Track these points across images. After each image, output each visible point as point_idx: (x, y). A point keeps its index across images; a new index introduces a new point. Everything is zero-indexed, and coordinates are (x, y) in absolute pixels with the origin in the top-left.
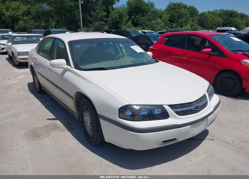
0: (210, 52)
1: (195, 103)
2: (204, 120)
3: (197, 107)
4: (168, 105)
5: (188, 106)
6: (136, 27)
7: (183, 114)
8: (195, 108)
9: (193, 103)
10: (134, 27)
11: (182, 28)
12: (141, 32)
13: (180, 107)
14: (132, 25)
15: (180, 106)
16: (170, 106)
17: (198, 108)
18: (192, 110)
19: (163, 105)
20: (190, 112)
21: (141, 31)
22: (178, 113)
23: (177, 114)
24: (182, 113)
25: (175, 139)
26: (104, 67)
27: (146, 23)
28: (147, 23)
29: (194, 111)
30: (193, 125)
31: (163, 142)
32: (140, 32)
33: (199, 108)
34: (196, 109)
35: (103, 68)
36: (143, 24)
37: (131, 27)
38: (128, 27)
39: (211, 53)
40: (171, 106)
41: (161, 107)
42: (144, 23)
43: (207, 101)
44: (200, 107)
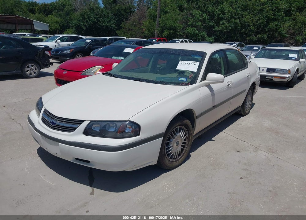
2: (56, 143)
8: (51, 122)
17: (54, 125)
30: (44, 137)
34: (51, 124)
43: (76, 128)
44: (56, 125)
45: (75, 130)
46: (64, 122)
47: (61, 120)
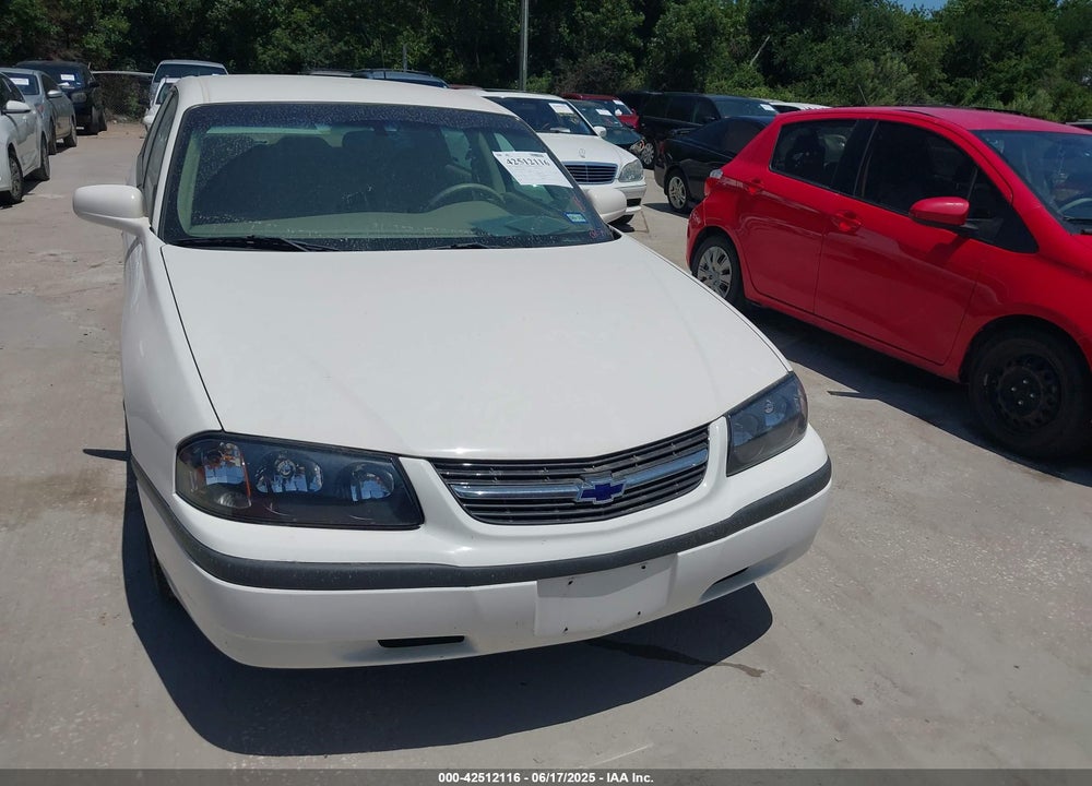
0: (962, 218)
1: (606, 467)
2: (650, 564)
3: (603, 491)
4: (430, 460)
5: (552, 477)
6: (779, 86)
7: (508, 514)
8: (586, 494)
9: (590, 466)
10: (765, 84)
11: (1005, 104)
12: (772, 109)
13: (499, 478)
14: (760, 77)
15: (500, 473)
16: (439, 464)
17: (613, 496)
18: (570, 501)
19: (401, 455)
20: (557, 512)
21: (774, 107)
22: (474, 507)
23: (468, 510)
24: (504, 510)
25: (460, 639)
26: (283, 237)
27: (828, 70)
28: (834, 70)
29: (582, 511)
30: (565, 580)
31: (382, 643)
32: (767, 108)
33: (620, 494)
34: (594, 500)
35: (278, 240)
36: (815, 77)
37: (753, 86)
38: (740, 85)
39: (966, 225)
40: (448, 468)
41: (388, 464)
42: (819, 71)
43: (705, 464)
44: (626, 492)
45: (703, 472)
46: (640, 463)
47: (621, 464)
